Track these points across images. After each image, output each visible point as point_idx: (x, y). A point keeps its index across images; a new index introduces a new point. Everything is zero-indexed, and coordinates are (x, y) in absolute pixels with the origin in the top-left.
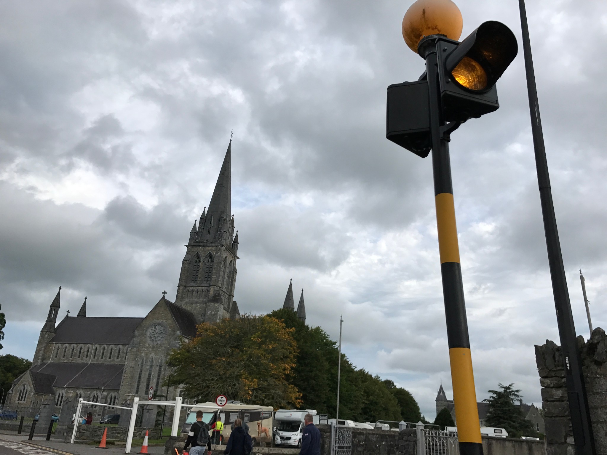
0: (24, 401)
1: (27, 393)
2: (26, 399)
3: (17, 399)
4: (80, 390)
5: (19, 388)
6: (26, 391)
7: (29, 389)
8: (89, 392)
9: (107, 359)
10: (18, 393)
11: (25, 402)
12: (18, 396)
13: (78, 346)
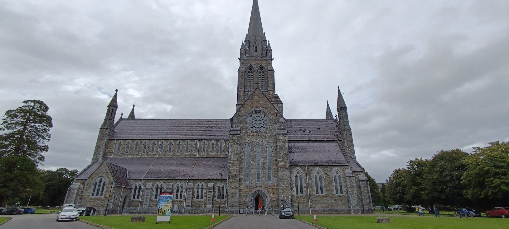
0: (101, 195)
1: (105, 186)
2: (104, 193)
3: (91, 193)
4: (161, 182)
5: (93, 181)
6: (104, 184)
7: (107, 182)
8: (172, 184)
9: (176, 153)
10: (93, 187)
11: (103, 196)
12: (92, 190)
13: (142, 142)
